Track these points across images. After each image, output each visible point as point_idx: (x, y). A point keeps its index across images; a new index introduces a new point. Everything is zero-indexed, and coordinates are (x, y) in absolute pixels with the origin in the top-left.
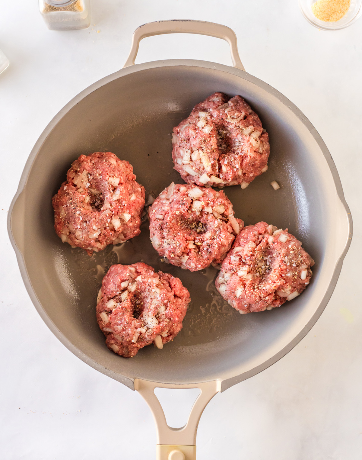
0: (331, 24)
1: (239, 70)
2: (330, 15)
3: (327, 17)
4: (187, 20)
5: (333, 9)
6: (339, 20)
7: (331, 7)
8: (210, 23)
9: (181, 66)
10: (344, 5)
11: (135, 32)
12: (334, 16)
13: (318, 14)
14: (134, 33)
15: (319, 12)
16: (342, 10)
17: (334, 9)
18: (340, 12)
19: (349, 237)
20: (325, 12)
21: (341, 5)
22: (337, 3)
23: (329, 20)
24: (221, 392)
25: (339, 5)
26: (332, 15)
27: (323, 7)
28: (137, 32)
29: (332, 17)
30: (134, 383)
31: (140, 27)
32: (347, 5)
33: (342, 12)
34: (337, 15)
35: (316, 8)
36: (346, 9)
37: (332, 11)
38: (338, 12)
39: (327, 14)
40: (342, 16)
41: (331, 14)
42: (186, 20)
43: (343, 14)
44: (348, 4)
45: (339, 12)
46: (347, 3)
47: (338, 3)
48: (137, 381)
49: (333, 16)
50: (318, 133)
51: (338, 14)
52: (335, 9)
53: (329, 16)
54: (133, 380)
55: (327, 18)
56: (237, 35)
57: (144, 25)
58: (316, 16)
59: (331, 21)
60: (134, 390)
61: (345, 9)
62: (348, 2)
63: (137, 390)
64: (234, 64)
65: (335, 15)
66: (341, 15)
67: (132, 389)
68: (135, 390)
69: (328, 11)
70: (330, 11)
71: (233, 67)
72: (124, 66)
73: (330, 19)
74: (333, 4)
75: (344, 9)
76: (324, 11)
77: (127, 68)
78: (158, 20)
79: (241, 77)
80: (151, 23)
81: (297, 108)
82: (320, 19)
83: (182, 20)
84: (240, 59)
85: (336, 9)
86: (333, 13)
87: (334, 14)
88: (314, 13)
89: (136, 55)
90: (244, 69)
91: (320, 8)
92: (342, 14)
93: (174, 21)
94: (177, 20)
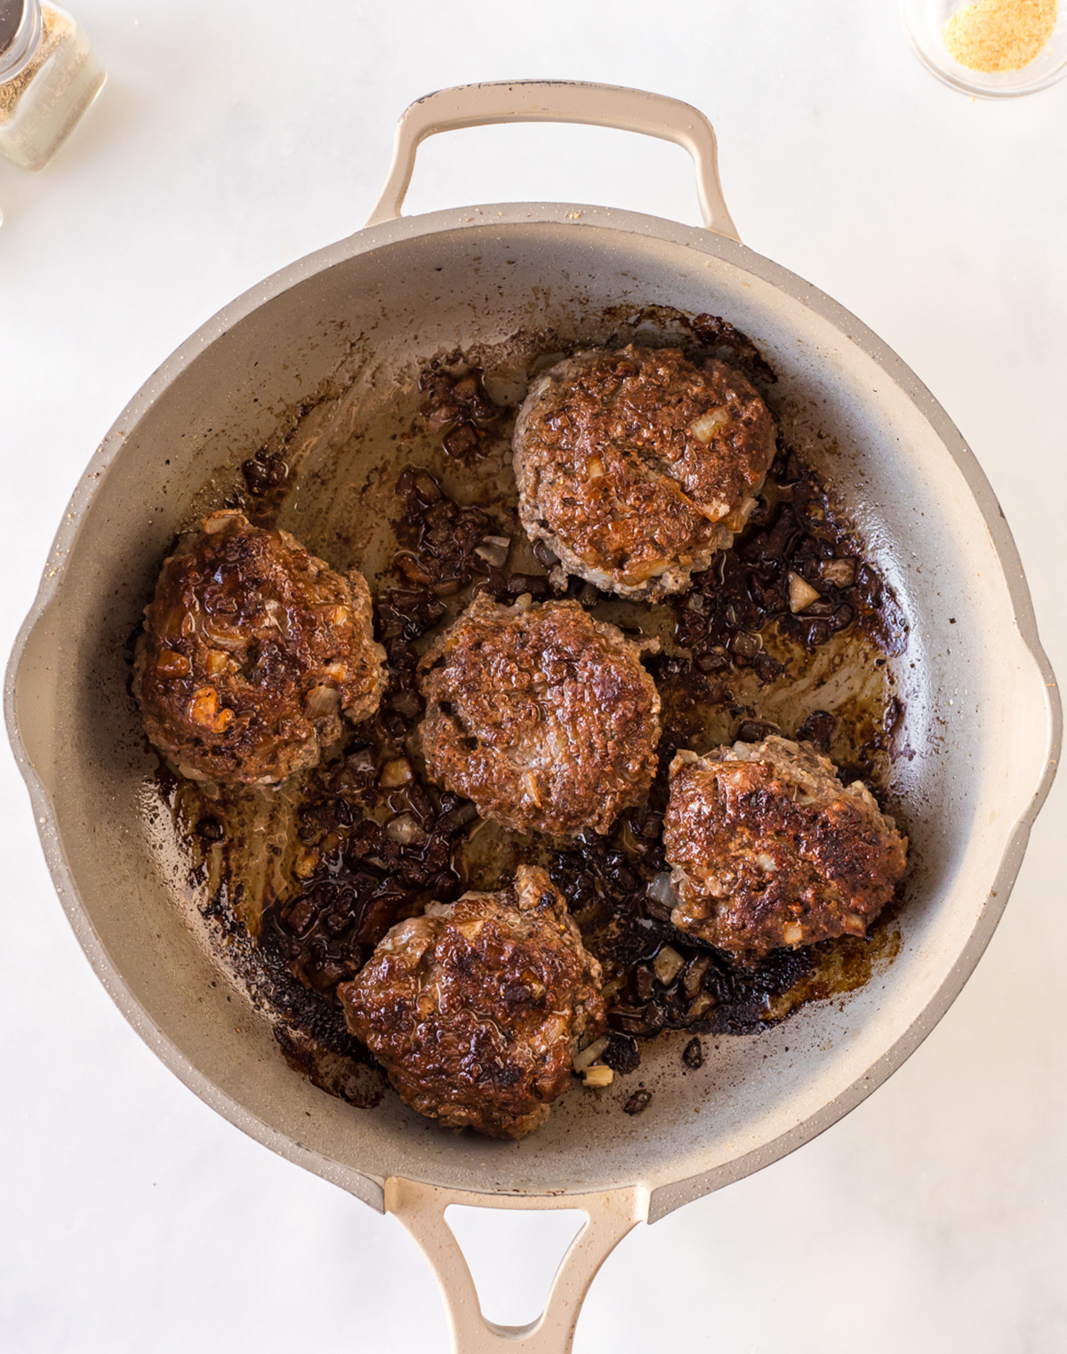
0: (1003, 80)
1: (721, 239)
2: (998, 51)
3: (991, 59)
4: (565, 83)
5: (1006, 34)
6: (1028, 65)
7: (999, 28)
8: (633, 91)
9: (544, 222)
10: (1039, 18)
11: (403, 116)
12: (1013, 54)
13: (964, 52)
14: (402, 121)
15: (967, 45)
16: (1035, 31)
17: (1009, 32)
18: (1030, 41)
19: (1051, 757)
20: (984, 45)
21: (1029, 18)
22: (1016, 13)
23: (996, 65)
24: (650, 1222)
25: (1023, 18)
26: (1005, 52)
27: (978, 28)
28: (409, 119)
29: (1005, 56)
30: (383, 1191)
31: (420, 101)
32: (1048, 16)
33: (1033, 39)
34: (1019, 49)
35: (954, 33)
36: (1047, 29)
37: (1005, 40)
38: (1023, 40)
39: (989, 48)
40: (1035, 52)
41: (1003, 49)
42: (560, 82)
43: (1039, 45)
44: (1051, 14)
45: (1027, 39)
46: (1047, 9)
47: (1021, 11)
48: (392, 1185)
49: (1010, 55)
50: (961, 436)
51: (1022, 45)
52: (1012, 31)
53: (995, 54)
54: (379, 1180)
55: (992, 63)
56: (717, 131)
57: (430, 96)
58: (957, 57)
59: (1003, 68)
60: (384, 1213)
61: (1044, 29)
62: (1051, 8)
63: (393, 1212)
64: (705, 220)
65: (1015, 49)
66: (1032, 47)
67: (378, 1209)
68: (388, 1213)
69: (994, 40)
70: (997, 39)
71: (703, 229)
72: (366, 222)
73: (1001, 63)
74: (1007, 16)
75: (1040, 30)
76: (981, 42)
77: (376, 227)
78: (475, 80)
79: (726, 260)
80: (454, 89)
81: (899, 359)
82: (971, 66)
83: (548, 83)
84: (725, 206)
85: (1016, 32)
86: (1008, 44)
87: (1012, 48)
88: (952, 51)
89: (406, 188)
90: (738, 237)
91: (966, 33)
92: (1036, 43)
93: (523, 83)
94: (532, 83)
